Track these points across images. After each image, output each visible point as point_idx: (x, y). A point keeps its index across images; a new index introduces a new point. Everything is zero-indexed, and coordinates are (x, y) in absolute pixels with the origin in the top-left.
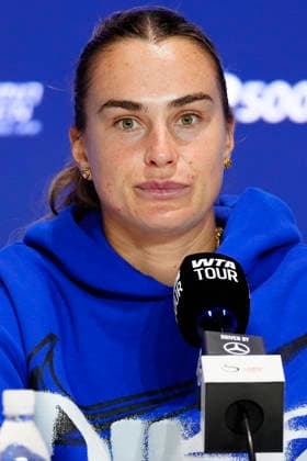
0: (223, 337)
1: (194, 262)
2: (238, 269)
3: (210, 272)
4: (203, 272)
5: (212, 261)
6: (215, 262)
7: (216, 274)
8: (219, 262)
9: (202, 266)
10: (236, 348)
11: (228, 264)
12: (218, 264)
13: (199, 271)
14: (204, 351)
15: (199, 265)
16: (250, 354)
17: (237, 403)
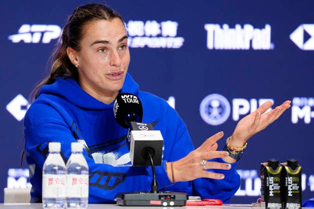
0: (138, 124)
1: (122, 96)
2: (138, 99)
3: (129, 100)
4: (126, 100)
5: (128, 96)
6: (130, 97)
7: (131, 101)
10: (143, 128)
11: (135, 97)
12: (131, 97)
14: (132, 129)
15: (124, 97)
16: (149, 130)
17: (146, 148)
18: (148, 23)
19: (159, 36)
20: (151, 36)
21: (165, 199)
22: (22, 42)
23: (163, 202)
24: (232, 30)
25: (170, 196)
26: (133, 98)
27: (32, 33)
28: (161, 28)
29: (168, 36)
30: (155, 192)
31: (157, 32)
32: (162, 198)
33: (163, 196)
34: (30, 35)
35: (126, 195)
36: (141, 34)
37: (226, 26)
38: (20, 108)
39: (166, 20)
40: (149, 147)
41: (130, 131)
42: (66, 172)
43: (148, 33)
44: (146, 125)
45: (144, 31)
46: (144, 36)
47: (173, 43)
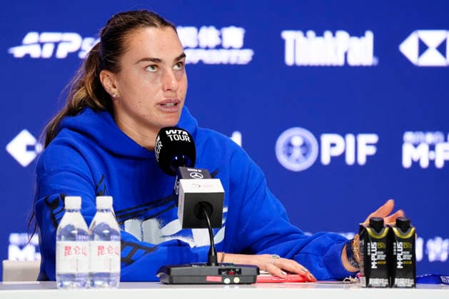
0: (189, 170)
1: (167, 132)
3: (176, 137)
4: (172, 137)
5: (176, 131)
6: (178, 132)
7: (179, 138)
8: (180, 132)
9: (171, 134)
10: (196, 175)
11: (184, 133)
12: (180, 133)
13: (170, 136)
14: (180, 177)
15: (170, 133)
16: (204, 178)
17: (200, 203)
18: (204, 30)
19: (219, 47)
20: (207, 48)
21: (228, 273)
22: (27, 56)
23: (224, 278)
24: (320, 39)
25: (234, 270)
26: (181, 134)
27: (42, 45)
28: (221, 37)
29: (231, 48)
30: (213, 264)
31: (216, 41)
32: (223, 273)
33: (224, 270)
34: (38, 47)
35: (173, 269)
36: (194, 44)
37: (311, 34)
38: (25, 148)
39: (228, 25)
40: (205, 202)
41: (178, 180)
42: (88, 237)
43: (203, 44)
44: (200, 171)
45: (198, 41)
46: (198, 47)
47: (238, 57)
